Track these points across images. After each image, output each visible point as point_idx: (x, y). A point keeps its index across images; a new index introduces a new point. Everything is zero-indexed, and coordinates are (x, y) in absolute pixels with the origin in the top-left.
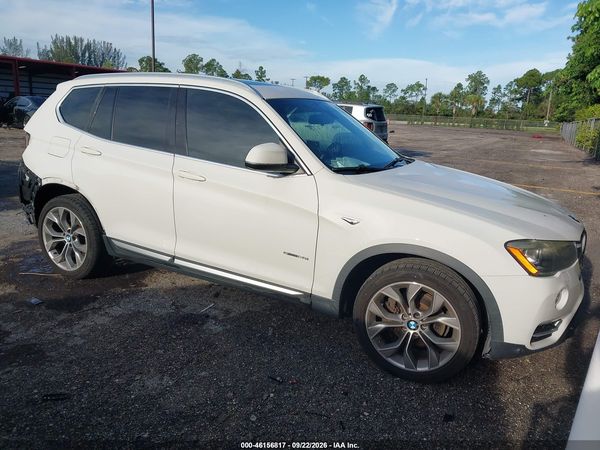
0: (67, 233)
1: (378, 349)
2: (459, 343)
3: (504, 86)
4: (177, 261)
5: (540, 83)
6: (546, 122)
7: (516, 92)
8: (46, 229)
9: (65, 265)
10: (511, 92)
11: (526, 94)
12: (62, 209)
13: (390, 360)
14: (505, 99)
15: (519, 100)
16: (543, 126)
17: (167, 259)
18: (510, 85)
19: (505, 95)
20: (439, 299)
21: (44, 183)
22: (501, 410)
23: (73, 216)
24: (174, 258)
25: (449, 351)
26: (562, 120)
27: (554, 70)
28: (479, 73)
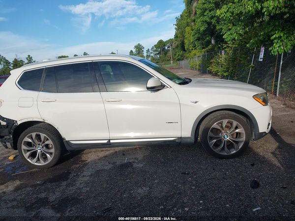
0: (38, 146)
1: (215, 151)
2: (245, 137)
3: (150, 49)
4: (111, 141)
5: (164, 45)
6: (172, 62)
7: (156, 51)
8: (24, 147)
9: (40, 163)
10: (154, 51)
11: (160, 51)
12: (34, 135)
13: (220, 153)
14: (152, 55)
15: (158, 54)
16: (171, 64)
17: (106, 141)
18: (153, 48)
19: (152, 53)
20: (235, 123)
21: (19, 123)
22: (264, 158)
23: (43, 136)
24: (109, 140)
25: (241, 142)
26: (179, 60)
27: (169, 39)
28: (139, 44)
